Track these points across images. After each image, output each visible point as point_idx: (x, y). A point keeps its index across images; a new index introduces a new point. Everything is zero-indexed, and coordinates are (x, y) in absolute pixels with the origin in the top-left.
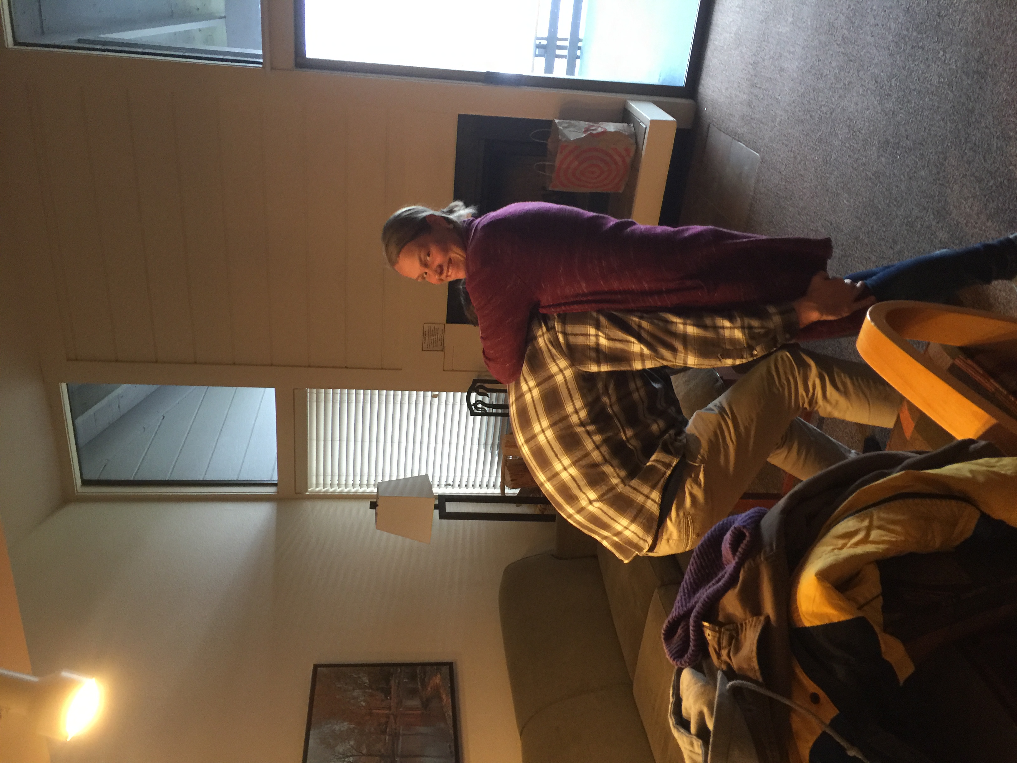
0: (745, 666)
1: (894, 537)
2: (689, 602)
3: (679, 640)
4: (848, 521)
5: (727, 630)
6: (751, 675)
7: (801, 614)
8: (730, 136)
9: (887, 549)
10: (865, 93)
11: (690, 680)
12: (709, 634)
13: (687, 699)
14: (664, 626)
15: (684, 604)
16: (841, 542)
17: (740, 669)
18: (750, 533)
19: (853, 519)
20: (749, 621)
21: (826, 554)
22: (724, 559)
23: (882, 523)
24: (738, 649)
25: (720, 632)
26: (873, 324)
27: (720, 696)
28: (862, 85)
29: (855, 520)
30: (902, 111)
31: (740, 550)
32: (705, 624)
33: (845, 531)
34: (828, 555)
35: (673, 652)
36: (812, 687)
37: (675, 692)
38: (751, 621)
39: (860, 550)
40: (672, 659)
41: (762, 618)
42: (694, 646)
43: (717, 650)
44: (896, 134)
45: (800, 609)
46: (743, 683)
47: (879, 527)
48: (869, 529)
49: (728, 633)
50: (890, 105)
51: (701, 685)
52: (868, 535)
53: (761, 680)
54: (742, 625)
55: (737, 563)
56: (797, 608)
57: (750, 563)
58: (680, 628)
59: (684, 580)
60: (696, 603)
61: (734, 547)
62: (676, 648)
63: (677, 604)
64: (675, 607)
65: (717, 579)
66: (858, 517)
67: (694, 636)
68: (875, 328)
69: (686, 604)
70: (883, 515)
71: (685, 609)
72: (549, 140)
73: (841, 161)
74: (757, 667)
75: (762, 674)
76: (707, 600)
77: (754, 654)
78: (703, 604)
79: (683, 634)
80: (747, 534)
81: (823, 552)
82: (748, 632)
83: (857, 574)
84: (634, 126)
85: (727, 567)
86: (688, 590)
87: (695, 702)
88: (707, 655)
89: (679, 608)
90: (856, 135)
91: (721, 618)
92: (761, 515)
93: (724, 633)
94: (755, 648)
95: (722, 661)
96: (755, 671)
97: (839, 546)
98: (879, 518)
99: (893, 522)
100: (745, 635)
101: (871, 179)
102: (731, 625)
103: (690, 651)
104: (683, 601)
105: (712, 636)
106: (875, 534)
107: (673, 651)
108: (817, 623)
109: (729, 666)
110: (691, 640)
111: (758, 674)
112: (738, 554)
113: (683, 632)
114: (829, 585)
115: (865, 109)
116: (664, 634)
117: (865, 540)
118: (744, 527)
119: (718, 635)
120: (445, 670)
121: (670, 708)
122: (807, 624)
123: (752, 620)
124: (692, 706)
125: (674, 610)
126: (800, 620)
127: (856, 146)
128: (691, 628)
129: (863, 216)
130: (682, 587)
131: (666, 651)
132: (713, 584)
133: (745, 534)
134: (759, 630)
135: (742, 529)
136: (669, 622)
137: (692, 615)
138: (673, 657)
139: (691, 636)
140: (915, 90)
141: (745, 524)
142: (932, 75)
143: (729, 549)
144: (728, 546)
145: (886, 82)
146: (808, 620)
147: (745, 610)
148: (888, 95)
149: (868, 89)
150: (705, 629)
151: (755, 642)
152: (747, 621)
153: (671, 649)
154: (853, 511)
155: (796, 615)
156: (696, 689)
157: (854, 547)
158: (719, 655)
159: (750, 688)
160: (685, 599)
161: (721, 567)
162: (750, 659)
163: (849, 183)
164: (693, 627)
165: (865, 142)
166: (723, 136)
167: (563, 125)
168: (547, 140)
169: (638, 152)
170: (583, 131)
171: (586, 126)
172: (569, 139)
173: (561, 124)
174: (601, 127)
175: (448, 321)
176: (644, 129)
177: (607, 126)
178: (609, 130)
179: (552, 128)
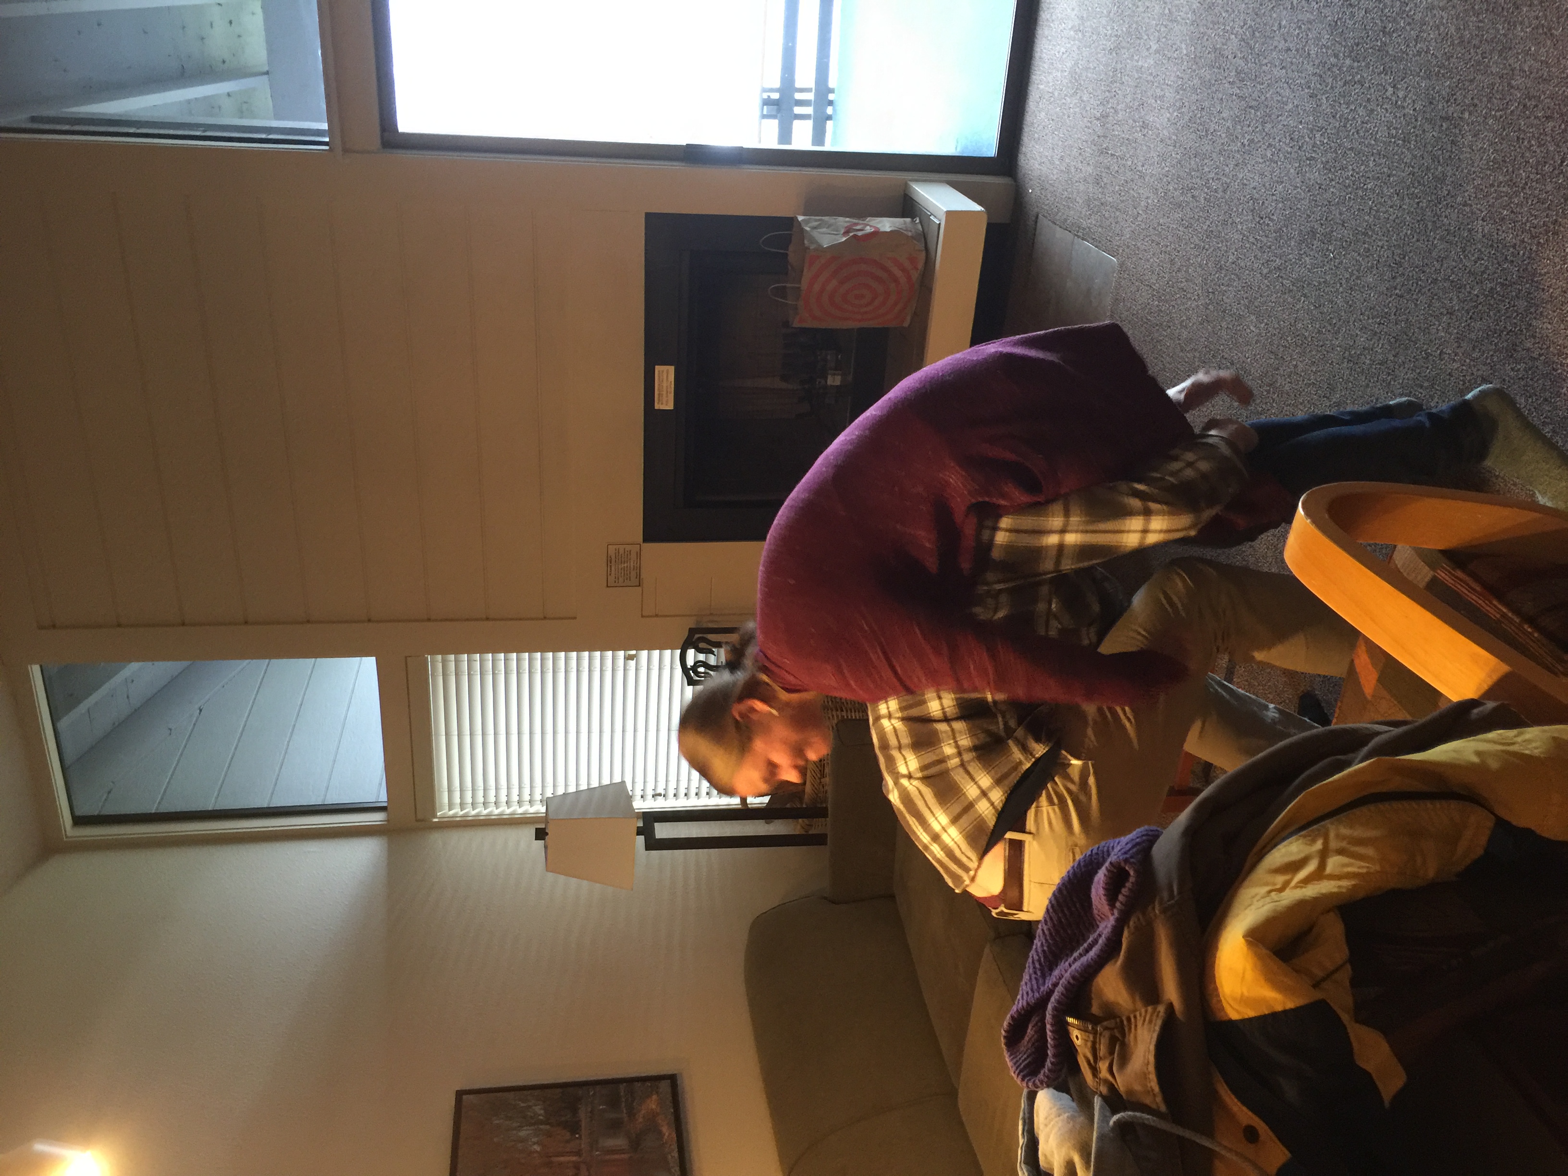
0: (1137, 1087)
1: (1363, 867)
2: (1044, 983)
3: (1030, 1045)
4: (1291, 843)
5: (1106, 1028)
6: (1148, 1101)
7: (1222, 999)
8: (1070, 232)
9: (1354, 886)
10: (1276, 158)
11: (1051, 1109)
12: (1077, 1036)
13: (1047, 1141)
14: (1005, 1024)
15: (1035, 987)
16: (1280, 879)
17: (1130, 1092)
18: (1135, 871)
19: (1297, 840)
20: (1141, 1015)
21: (1258, 901)
22: (1095, 912)
23: (1344, 844)
24: (1124, 1059)
25: (1095, 1033)
26: (1309, 521)
27: (1101, 1138)
28: (1270, 145)
29: (1300, 841)
30: (1333, 183)
31: (1121, 897)
32: (1070, 1020)
33: (1287, 859)
34: (1261, 903)
35: (1022, 1066)
36: (1245, 1116)
37: (1026, 1128)
38: (1143, 1014)
39: (1311, 891)
40: (1020, 1077)
41: (1161, 1009)
42: (1054, 1056)
43: (1092, 1061)
44: (1326, 219)
45: (1220, 990)
46: (1135, 1117)
47: (1341, 852)
48: (1324, 855)
49: (1107, 1034)
50: (1314, 175)
51: (1068, 1117)
52: (1322, 865)
53: (1163, 1108)
54: (1129, 1019)
55: (1117, 920)
56: (1216, 989)
57: (1139, 919)
58: (1030, 1027)
59: (1034, 947)
60: (1055, 985)
61: (1112, 892)
62: (1025, 1059)
63: (1024, 987)
64: (1020, 992)
65: (1085, 945)
66: (1305, 837)
67: (1054, 1039)
68: (1313, 527)
69: (1039, 988)
70: (1345, 831)
71: (1037, 995)
72: (791, 248)
73: (1242, 264)
74: (1157, 1089)
75: (1166, 1100)
76: (1072, 981)
77: (1151, 1068)
78: (1066, 988)
79: (1036, 1036)
80: (1132, 873)
81: (1253, 897)
82: (1139, 1031)
83: (1311, 929)
84: (921, 222)
85: (1102, 925)
86: (1040, 964)
87: (1060, 1145)
88: (1075, 1069)
89: (1027, 993)
90: (1264, 222)
91: (1095, 1009)
92: (1152, 838)
93: (1100, 1035)
94: (1152, 1059)
95: (1100, 1079)
96: (1154, 1095)
97: (1278, 886)
98: (1338, 836)
99: (1360, 842)
100: (1136, 1038)
101: (1291, 291)
102: (1113, 1021)
103: (1048, 1064)
104: (1034, 982)
105: (1082, 1039)
106: (1334, 863)
107: (1021, 1064)
108: (1250, 1013)
109: (1112, 1088)
110: (1049, 1046)
111: (1159, 1099)
112: (1118, 904)
113: (1036, 1032)
114: (1265, 951)
115: (1278, 182)
116: (1005, 1037)
117: (1319, 875)
118: (1126, 861)
119: (1091, 1038)
120: (665, 1086)
121: (1020, 1153)
122: (1234, 1016)
123: (1146, 1011)
124: (1055, 1152)
125: (1019, 997)
126: (1223, 1009)
127: (1264, 239)
128: (1048, 1027)
129: (1282, 349)
130: (1030, 960)
131: (1010, 1064)
132: (1081, 955)
133: (1128, 874)
134: (1157, 1028)
135: (1123, 864)
136: (1012, 1017)
137: (1050, 1007)
138: (1022, 1074)
139: (1049, 1040)
140: (1351, 149)
141: (1128, 856)
142: (1377, 124)
143: (1103, 898)
144: (1101, 892)
145: (1307, 139)
146: (1238, 1012)
147: (1132, 994)
148: (1311, 159)
149: (1279, 150)
150: (1071, 1028)
151: (1152, 1048)
152: (1138, 1014)
153: (1017, 1061)
154: (1296, 826)
155: (1214, 1001)
156: (1060, 1124)
157: (1301, 887)
158: (1095, 1071)
159: (1146, 1122)
160: (1036, 979)
161: (1092, 925)
162: (1144, 1076)
163: (1256, 298)
164: (1052, 1025)
165: (1278, 234)
166: (1059, 233)
167: (810, 225)
168: (787, 248)
169: (929, 262)
170: (842, 232)
171: (846, 225)
172: (820, 246)
173: (807, 222)
174: (871, 226)
175: (646, 539)
176: (937, 226)
177: (879, 223)
178: (882, 230)
179: (794, 230)
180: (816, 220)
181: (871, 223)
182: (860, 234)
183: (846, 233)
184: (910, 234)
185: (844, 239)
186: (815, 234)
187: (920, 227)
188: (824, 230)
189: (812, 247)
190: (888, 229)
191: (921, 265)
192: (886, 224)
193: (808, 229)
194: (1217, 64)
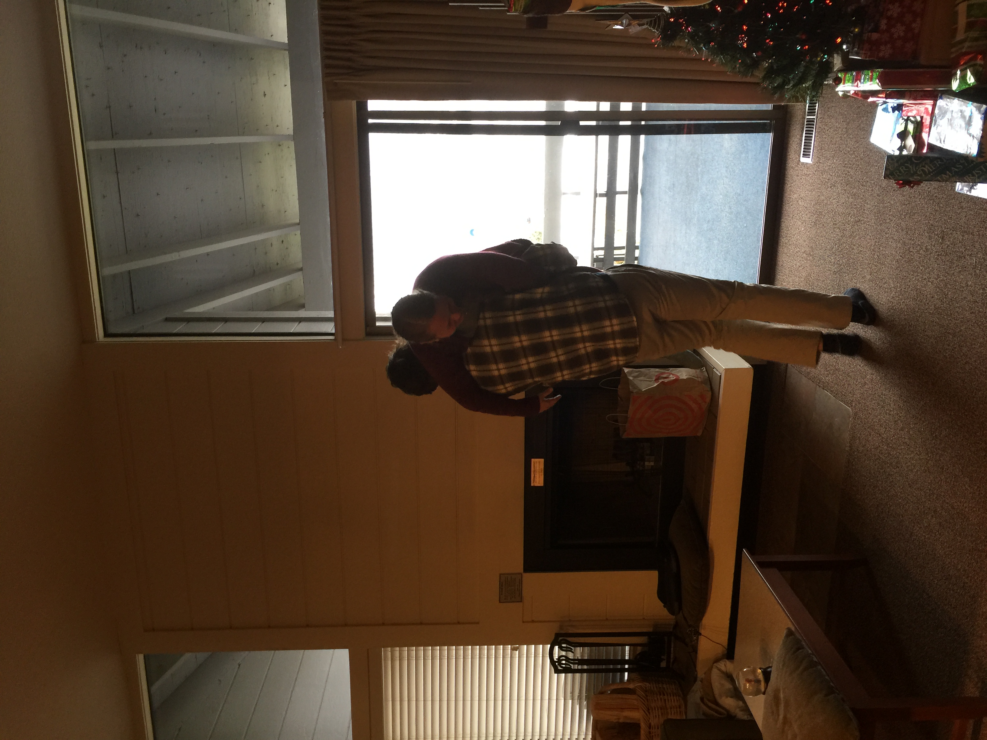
72: (619, 387)
166: (804, 380)
167: (633, 375)
168: (617, 387)
169: (714, 399)
170: (654, 380)
171: (656, 374)
172: (640, 390)
173: (630, 373)
174: (673, 375)
175: (526, 570)
176: (719, 378)
177: (678, 372)
178: (681, 378)
179: (621, 376)
180: (637, 372)
181: (673, 372)
182: (666, 380)
183: (657, 380)
184: (700, 380)
185: (656, 385)
186: (637, 382)
187: (706, 374)
188: (642, 378)
189: (635, 391)
190: (685, 377)
191: (708, 400)
192: (683, 373)
193: (631, 378)
194: (919, 299)
